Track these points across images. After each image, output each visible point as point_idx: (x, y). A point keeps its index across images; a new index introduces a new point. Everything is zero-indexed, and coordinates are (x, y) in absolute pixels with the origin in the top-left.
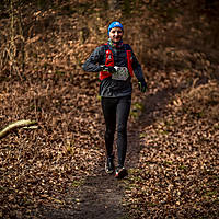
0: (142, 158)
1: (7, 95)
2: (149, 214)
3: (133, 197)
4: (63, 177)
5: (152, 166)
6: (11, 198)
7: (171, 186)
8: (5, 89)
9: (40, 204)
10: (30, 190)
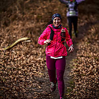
0: (78, 55)
1: (17, 26)
2: (82, 79)
3: (74, 72)
4: (43, 63)
5: (83, 58)
6: (20, 72)
7: (91, 67)
8: (15, 24)
9: (33, 75)
10: (28, 69)
